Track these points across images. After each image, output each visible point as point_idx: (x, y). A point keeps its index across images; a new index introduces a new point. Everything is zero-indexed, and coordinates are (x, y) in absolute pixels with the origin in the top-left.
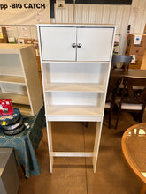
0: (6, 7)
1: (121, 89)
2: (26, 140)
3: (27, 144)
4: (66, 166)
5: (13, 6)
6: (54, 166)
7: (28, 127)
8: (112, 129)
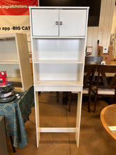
0: (9, 29)
1: (96, 77)
3: (16, 111)
4: (52, 142)
5: (14, 28)
6: (40, 142)
7: (19, 97)
8: (92, 113)
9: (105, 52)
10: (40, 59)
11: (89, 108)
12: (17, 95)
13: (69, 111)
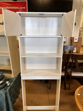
1: (70, 62)
2: (6, 94)
7: (8, 85)
8: (67, 90)
9: (75, 41)
10: (27, 52)
11: (65, 86)
12: (7, 82)
13: (50, 89)
